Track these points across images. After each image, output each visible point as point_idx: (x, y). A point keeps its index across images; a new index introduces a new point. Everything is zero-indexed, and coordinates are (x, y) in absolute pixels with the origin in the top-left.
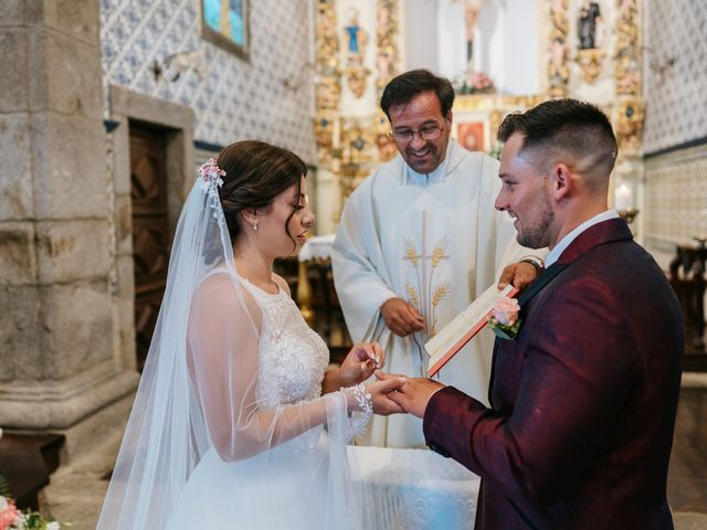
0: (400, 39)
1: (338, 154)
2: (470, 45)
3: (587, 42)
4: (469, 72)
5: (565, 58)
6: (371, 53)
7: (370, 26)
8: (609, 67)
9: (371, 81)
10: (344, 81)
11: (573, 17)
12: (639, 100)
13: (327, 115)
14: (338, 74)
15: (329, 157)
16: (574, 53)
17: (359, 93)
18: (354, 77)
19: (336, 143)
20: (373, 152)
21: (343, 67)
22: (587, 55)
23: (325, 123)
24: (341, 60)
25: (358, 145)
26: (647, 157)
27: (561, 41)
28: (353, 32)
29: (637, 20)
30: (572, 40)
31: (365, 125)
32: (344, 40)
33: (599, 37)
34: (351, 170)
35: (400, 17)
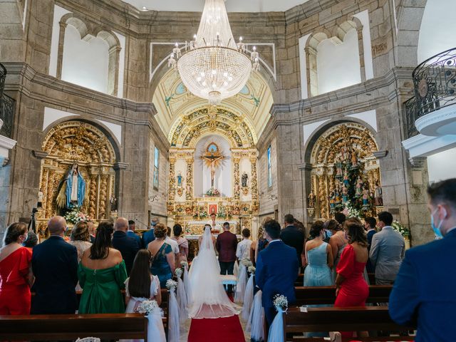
0: (193, 180)
1: (174, 213)
2: (213, 181)
3: (244, 185)
4: (212, 189)
5: (239, 188)
6: (184, 184)
7: (184, 176)
8: (250, 191)
9: (184, 191)
10: (176, 191)
11: (240, 177)
12: (257, 201)
13: (172, 201)
14: (175, 189)
15: (171, 213)
16: (241, 187)
17: (180, 195)
18: (179, 191)
19: (174, 210)
20: (185, 212)
21: (176, 187)
22: (244, 188)
23: (171, 204)
24: (176, 185)
25: (180, 210)
26: (260, 216)
27: (237, 184)
28: (180, 178)
29: (257, 179)
30: (240, 184)
31: (181, 204)
32: (177, 180)
33: (247, 183)
34: (178, 218)
35: (193, 174)
